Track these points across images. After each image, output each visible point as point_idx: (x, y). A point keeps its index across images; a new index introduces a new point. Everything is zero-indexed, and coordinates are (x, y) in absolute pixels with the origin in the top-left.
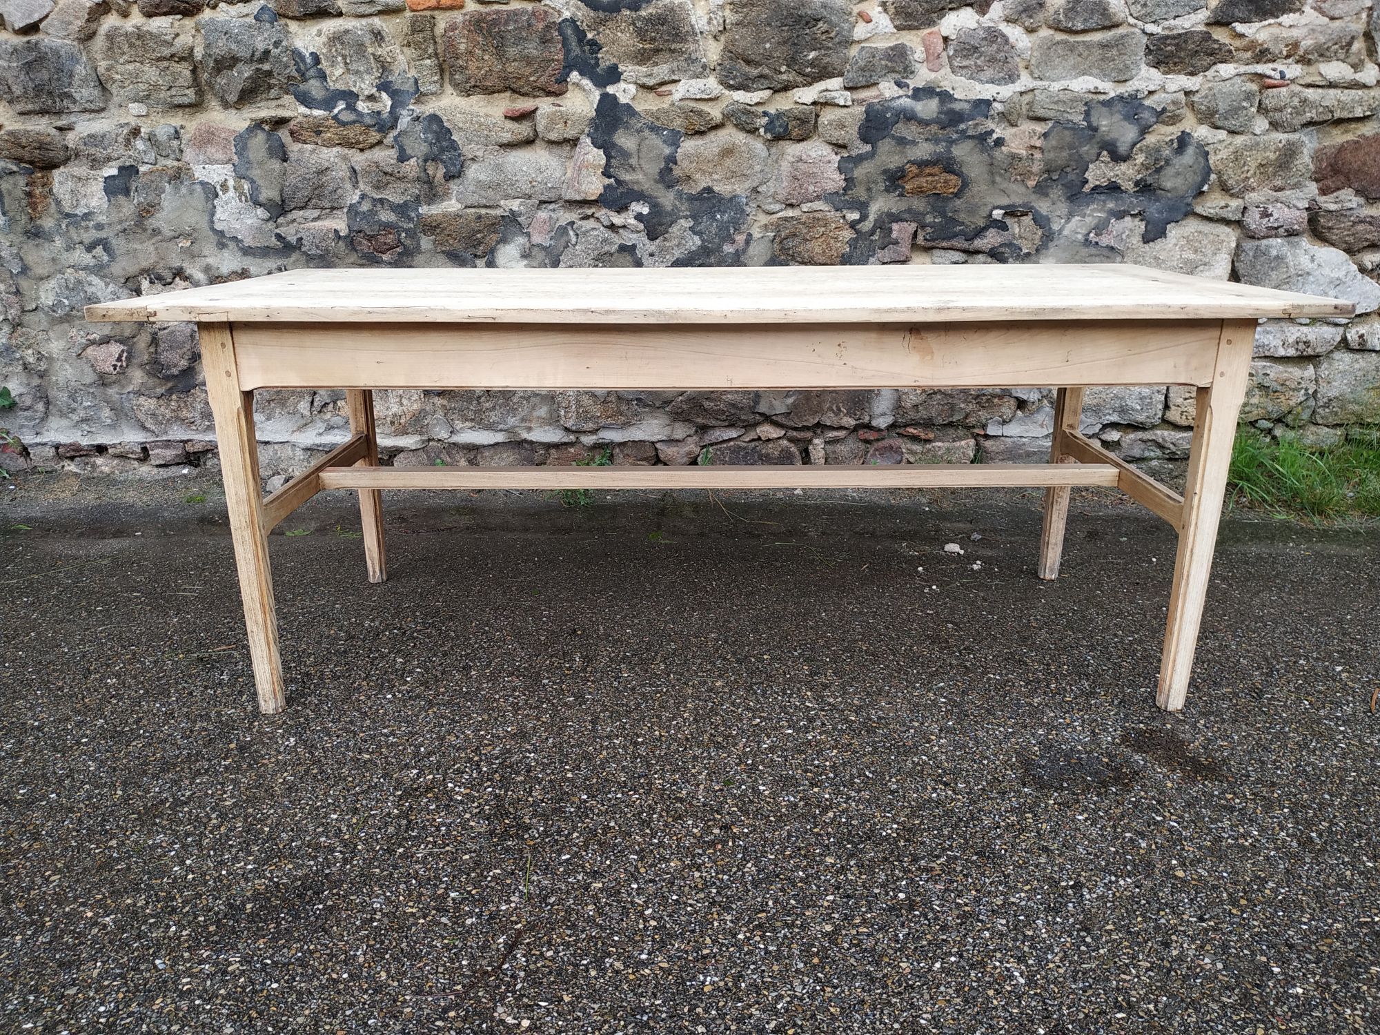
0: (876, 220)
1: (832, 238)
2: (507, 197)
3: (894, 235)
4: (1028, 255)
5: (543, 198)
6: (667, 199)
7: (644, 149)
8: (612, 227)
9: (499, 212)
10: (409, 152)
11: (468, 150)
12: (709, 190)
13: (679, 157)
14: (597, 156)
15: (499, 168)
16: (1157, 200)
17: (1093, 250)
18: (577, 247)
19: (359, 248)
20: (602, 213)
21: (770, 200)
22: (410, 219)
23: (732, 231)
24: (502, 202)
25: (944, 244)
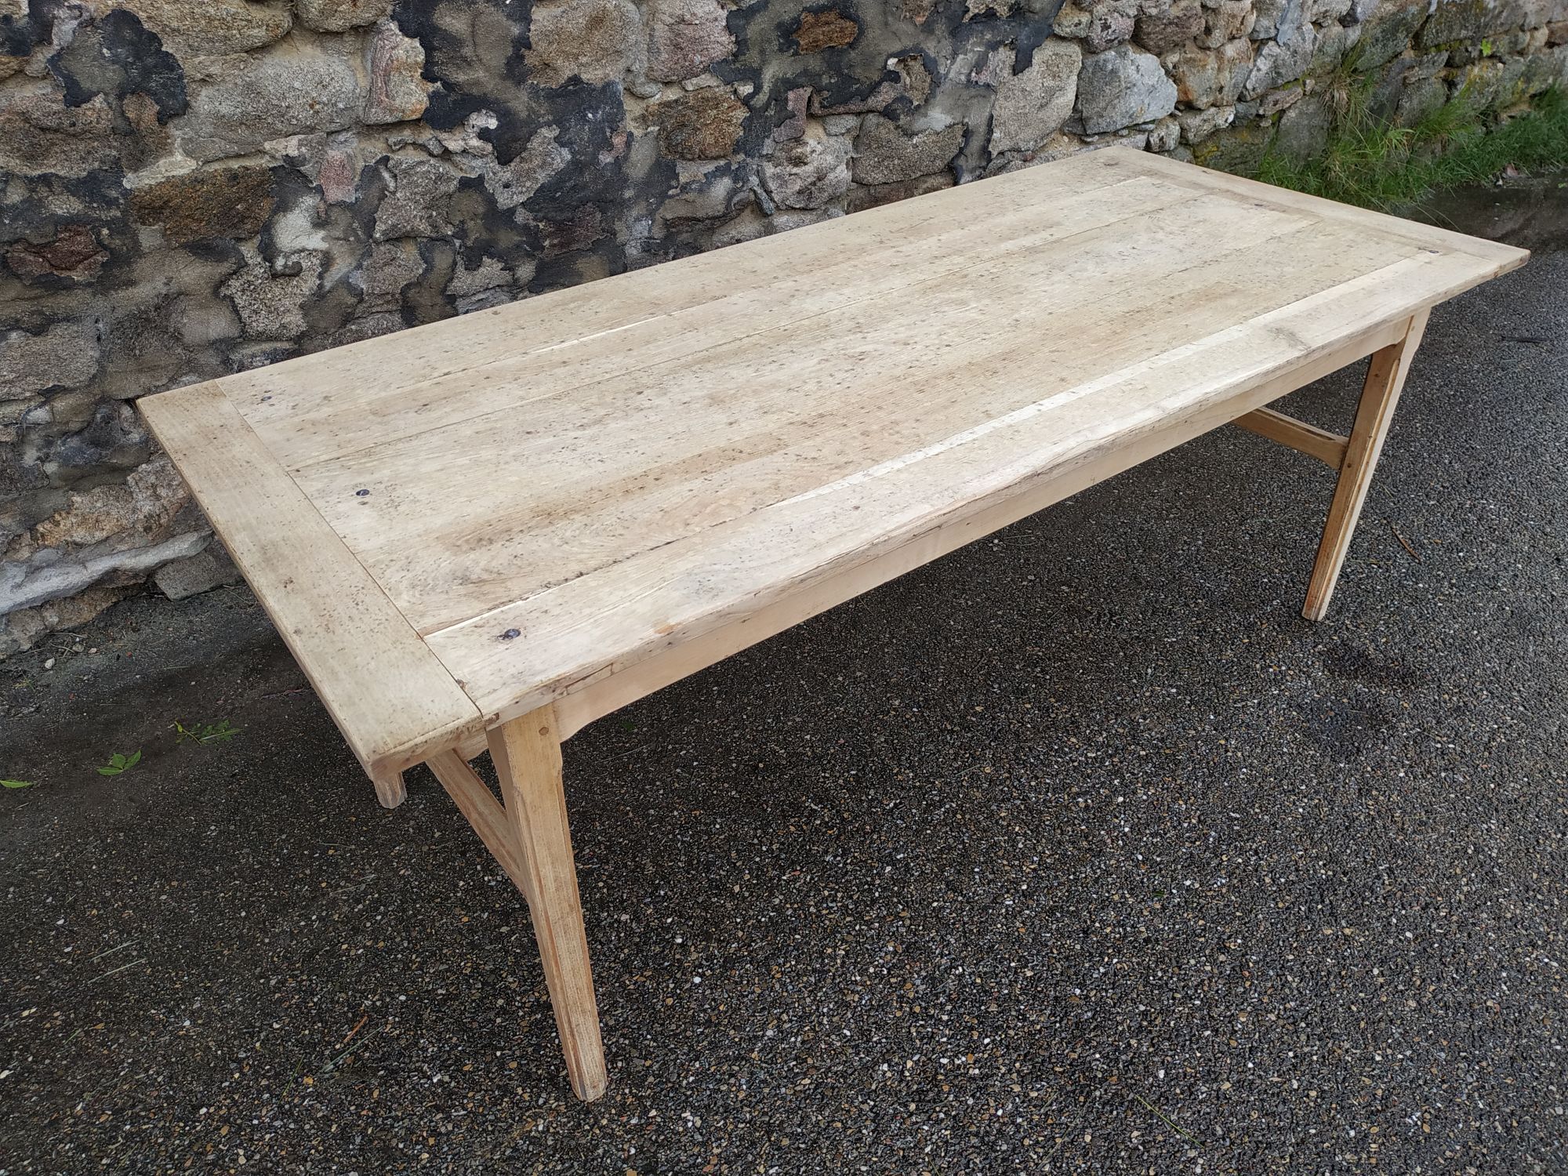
0: (771, 91)
1: (724, 121)
2: (275, 134)
3: (790, 106)
4: (919, 106)
5: (333, 127)
6: (520, 101)
7: (481, 32)
8: (446, 155)
9: (264, 162)
10: (86, 85)
11: (192, 65)
12: (575, 80)
13: (533, 39)
14: (408, 50)
15: (251, 89)
16: (1026, 25)
17: (973, 92)
18: (398, 195)
19: (21, 271)
20: (427, 136)
21: (643, 79)
22: (111, 203)
23: (608, 134)
24: (267, 146)
25: (841, 109)
